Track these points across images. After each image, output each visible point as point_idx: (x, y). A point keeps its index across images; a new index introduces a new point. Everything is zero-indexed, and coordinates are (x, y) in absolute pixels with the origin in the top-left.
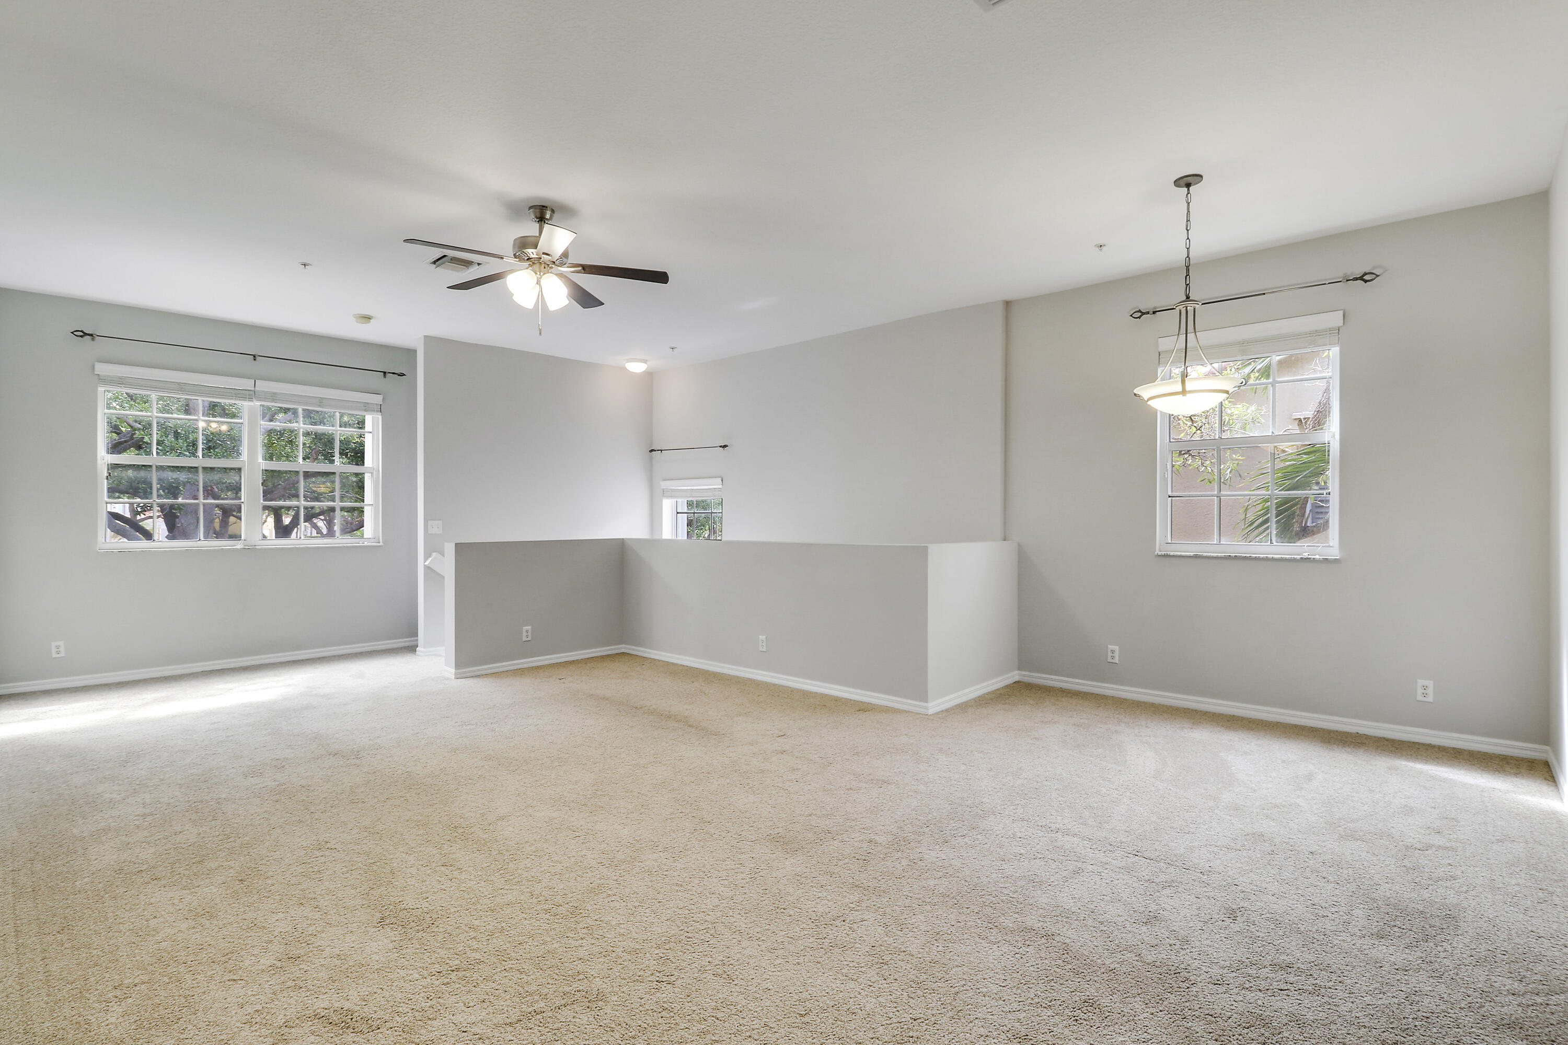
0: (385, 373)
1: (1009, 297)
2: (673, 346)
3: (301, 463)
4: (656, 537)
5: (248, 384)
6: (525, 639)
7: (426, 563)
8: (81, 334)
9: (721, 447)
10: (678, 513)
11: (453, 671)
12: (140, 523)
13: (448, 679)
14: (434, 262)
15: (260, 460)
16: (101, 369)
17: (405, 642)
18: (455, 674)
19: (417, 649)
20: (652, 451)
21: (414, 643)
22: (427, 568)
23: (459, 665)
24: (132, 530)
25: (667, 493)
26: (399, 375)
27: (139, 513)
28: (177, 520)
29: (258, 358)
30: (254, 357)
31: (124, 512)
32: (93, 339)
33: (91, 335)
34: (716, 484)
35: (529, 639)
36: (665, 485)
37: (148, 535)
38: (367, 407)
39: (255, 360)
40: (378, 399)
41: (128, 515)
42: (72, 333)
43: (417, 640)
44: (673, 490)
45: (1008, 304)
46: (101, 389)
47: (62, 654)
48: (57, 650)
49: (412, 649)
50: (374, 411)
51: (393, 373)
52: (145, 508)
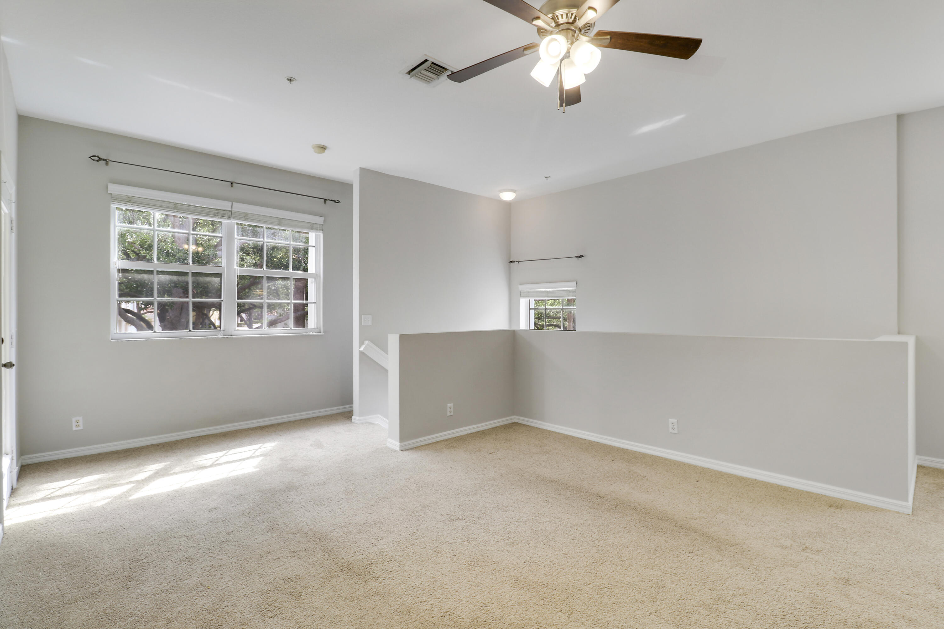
0: (325, 200)
1: (901, 111)
2: (547, 175)
3: (265, 269)
4: (514, 328)
5: (225, 205)
6: (449, 414)
7: (362, 349)
8: (97, 159)
9: (576, 257)
10: (530, 309)
11: (398, 444)
12: (143, 316)
13: (395, 451)
14: (409, 72)
15: (236, 267)
16: (114, 189)
17: (340, 409)
18: (401, 446)
19: (353, 417)
20: (511, 262)
21: (349, 409)
22: (361, 353)
23: (403, 438)
24: (138, 321)
25: (522, 294)
26: (335, 202)
27: (143, 309)
28: (167, 314)
29: (234, 184)
30: (232, 184)
31: (134, 309)
32: (107, 164)
33: (105, 160)
34: (572, 286)
35: (452, 414)
36: (522, 288)
37: (150, 326)
38: (313, 227)
39: (232, 186)
40: (320, 220)
41: (135, 311)
42: (90, 157)
43: (353, 407)
44: (529, 292)
45: (900, 117)
46: (113, 206)
47: (81, 428)
48: (77, 424)
49: (347, 415)
50: (317, 229)
51: (332, 200)
52: (147, 304)
